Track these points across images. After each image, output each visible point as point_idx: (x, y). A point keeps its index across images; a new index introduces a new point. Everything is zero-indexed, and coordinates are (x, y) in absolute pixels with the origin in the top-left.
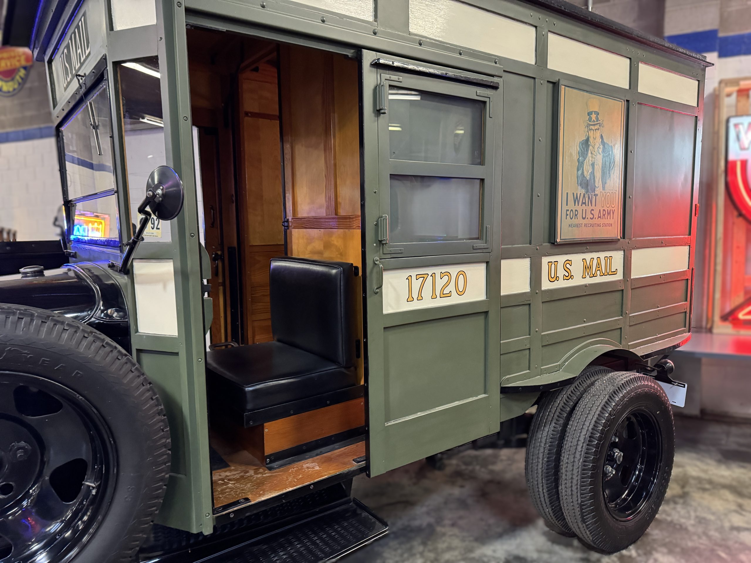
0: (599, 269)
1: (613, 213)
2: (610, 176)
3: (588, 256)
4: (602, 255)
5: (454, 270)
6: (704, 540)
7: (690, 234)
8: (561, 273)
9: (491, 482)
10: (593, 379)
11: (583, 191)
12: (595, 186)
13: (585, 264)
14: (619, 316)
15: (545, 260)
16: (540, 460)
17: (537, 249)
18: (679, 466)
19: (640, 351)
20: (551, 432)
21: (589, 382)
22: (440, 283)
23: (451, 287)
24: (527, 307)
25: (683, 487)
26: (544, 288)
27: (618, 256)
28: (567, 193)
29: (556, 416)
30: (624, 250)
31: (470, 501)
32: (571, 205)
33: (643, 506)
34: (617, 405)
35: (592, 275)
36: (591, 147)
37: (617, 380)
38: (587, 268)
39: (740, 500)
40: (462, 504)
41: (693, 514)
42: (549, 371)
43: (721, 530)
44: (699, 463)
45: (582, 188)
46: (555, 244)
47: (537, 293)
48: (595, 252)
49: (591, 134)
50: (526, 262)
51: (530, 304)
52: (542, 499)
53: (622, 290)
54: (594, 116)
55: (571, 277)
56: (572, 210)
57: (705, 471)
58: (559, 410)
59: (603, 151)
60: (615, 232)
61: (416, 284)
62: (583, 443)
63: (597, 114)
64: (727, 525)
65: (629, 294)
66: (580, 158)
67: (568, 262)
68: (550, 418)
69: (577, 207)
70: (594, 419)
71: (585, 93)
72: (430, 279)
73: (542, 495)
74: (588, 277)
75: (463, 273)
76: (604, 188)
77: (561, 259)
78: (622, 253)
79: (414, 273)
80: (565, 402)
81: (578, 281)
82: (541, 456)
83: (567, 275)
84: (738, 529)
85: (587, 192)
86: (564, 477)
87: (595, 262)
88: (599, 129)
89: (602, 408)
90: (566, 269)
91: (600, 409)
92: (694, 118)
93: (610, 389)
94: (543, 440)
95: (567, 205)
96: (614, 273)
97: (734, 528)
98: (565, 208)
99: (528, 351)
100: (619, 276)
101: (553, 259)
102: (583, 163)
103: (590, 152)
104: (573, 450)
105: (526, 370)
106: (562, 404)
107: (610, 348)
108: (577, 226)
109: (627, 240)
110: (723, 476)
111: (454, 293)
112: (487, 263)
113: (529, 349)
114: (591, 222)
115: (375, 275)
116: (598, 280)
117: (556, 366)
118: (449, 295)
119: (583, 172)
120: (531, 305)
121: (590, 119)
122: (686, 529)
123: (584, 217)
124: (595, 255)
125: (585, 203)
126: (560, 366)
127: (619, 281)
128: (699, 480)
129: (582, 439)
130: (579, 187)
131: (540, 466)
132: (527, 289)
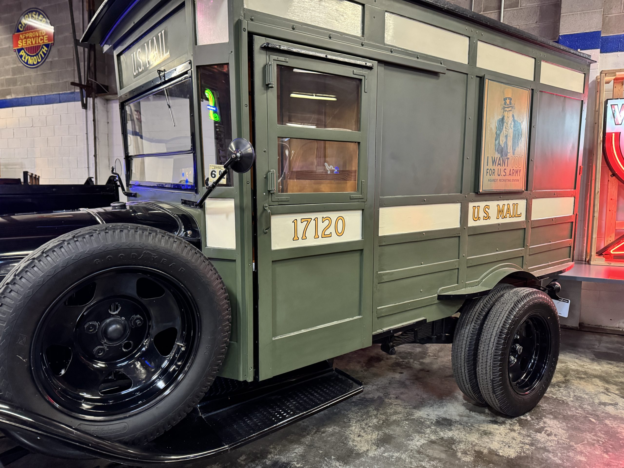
0: (508, 212)
1: (520, 172)
2: (518, 145)
3: (501, 203)
4: (511, 202)
6: (580, 411)
7: (575, 188)
8: (482, 214)
9: (422, 370)
10: (502, 293)
11: (499, 156)
12: (508, 152)
13: (499, 208)
14: (522, 248)
15: (471, 205)
16: (463, 350)
17: (466, 197)
18: (562, 362)
19: (536, 274)
20: (471, 329)
21: (499, 294)
25: (565, 376)
27: (522, 204)
28: (488, 157)
30: (527, 199)
31: (408, 382)
32: (490, 166)
34: (520, 310)
35: (503, 217)
36: (505, 124)
37: (520, 293)
38: (500, 211)
39: (607, 386)
40: (402, 384)
41: (572, 394)
42: (472, 285)
43: (592, 404)
44: (577, 361)
45: (498, 153)
46: (479, 193)
47: (464, 229)
48: (506, 200)
49: (506, 114)
50: (458, 206)
51: (459, 237)
52: (464, 378)
53: (525, 229)
54: (508, 101)
55: (489, 218)
56: (491, 169)
57: (582, 366)
58: (477, 314)
59: (514, 126)
60: (520, 186)
62: (495, 336)
63: (510, 99)
64: (597, 401)
65: (529, 231)
66: (498, 132)
67: (487, 207)
68: (471, 320)
69: (494, 167)
70: (504, 320)
71: (502, 85)
73: (464, 375)
74: (500, 218)
76: (514, 153)
77: (482, 204)
78: (525, 201)
80: (482, 308)
81: (493, 221)
82: (464, 346)
83: (486, 216)
84: (605, 404)
85: (502, 156)
86: (481, 361)
87: (506, 207)
88: (511, 110)
89: (509, 312)
91: (507, 312)
92: (581, 102)
93: (515, 299)
94: (466, 336)
95: (487, 165)
96: (519, 216)
98: (486, 167)
99: (457, 270)
100: (523, 218)
101: (476, 204)
102: (499, 135)
103: (504, 127)
104: (487, 341)
105: (455, 284)
106: (480, 309)
107: (515, 270)
108: (494, 180)
109: (529, 192)
110: (595, 369)
113: (458, 269)
117: (476, 282)
119: (499, 142)
120: (461, 237)
121: (505, 103)
122: (567, 403)
123: (499, 174)
124: (506, 202)
125: (500, 164)
126: (479, 282)
127: (523, 222)
128: (578, 372)
129: (494, 334)
130: (497, 153)
131: (463, 354)
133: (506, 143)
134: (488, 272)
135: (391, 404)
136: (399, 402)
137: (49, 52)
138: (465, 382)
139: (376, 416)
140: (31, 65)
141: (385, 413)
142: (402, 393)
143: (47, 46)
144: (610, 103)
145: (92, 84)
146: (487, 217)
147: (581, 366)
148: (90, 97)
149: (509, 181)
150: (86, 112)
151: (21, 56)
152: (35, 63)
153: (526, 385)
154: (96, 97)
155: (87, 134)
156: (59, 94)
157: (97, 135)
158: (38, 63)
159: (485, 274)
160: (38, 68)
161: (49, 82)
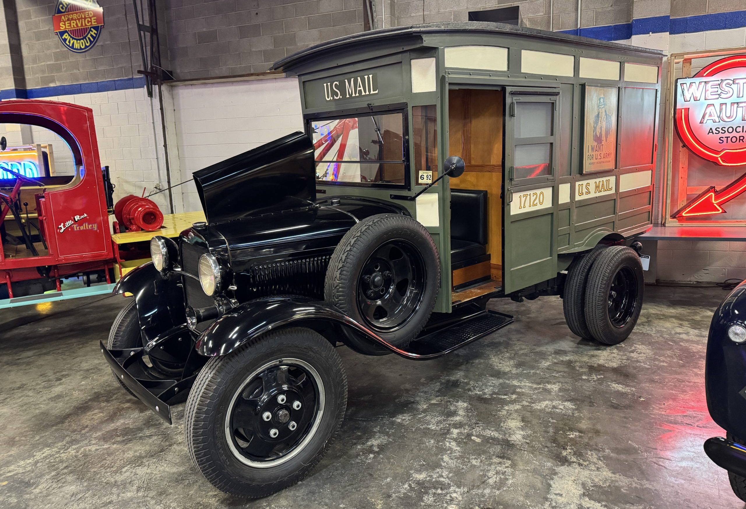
3: (597, 180)
4: (605, 179)
5: (538, 191)
6: (661, 339)
7: (652, 163)
8: (585, 190)
10: (600, 251)
15: (577, 184)
18: (644, 309)
19: (625, 235)
21: (598, 253)
22: (533, 198)
23: (537, 201)
24: (568, 210)
25: (648, 318)
26: (576, 200)
27: (613, 179)
29: (581, 271)
33: (629, 319)
38: (597, 187)
39: (681, 322)
41: (654, 329)
42: (578, 246)
43: (670, 334)
44: (656, 307)
50: (569, 185)
52: (574, 318)
53: (615, 199)
57: (661, 311)
58: (582, 268)
59: (606, 119)
60: (611, 166)
61: (523, 199)
64: (673, 332)
65: (618, 201)
68: (578, 273)
69: (593, 153)
72: (529, 196)
73: (574, 315)
75: (542, 193)
77: (584, 182)
79: (522, 194)
81: (593, 195)
84: (680, 334)
90: (587, 188)
92: (655, 91)
96: (611, 189)
97: (676, 333)
98: (587, 154)
100: (613, 191)
101: (580, 183)
102: (596, 128)
106: (584, 264)
108: (593, 163)
109: (617, 170)
110: (671, 312)
111: (538, 204)
112: (553, 187)
114: (600, 160)
115: (508, 196)
116: (603, 194)
118: (536, 205)
122: (651, 335)
124: (601, 179)
126: (583, 243)
127: (613, 194)
128: (657, 315)
132: (568, 200)
133: (601, 133)
134: (589, 235)
135: (515, 344)
136: (521, 343)
137: (98, 35)
138: (575, 321)
139: (507, 352)
140: (77, 49)
141: (513, 350)
142: (521, 337)
143: (96, 28)
144: (680, 82)
145: (156, 71)
146: (588, 192)
147: (659, 311)
148: (155, 84)
149: (604, 162)
150: (151, 100)
151: (65, 40)
152: (83, 47)
153: (620, 321)
154: (162, 84)
155: (153, 123)
156: (115, 81)
157: (165, 124)
158: (86, 47)
159: (587, 237)
160: (86, 53)
161: (101, 68)
